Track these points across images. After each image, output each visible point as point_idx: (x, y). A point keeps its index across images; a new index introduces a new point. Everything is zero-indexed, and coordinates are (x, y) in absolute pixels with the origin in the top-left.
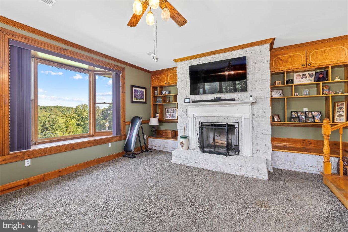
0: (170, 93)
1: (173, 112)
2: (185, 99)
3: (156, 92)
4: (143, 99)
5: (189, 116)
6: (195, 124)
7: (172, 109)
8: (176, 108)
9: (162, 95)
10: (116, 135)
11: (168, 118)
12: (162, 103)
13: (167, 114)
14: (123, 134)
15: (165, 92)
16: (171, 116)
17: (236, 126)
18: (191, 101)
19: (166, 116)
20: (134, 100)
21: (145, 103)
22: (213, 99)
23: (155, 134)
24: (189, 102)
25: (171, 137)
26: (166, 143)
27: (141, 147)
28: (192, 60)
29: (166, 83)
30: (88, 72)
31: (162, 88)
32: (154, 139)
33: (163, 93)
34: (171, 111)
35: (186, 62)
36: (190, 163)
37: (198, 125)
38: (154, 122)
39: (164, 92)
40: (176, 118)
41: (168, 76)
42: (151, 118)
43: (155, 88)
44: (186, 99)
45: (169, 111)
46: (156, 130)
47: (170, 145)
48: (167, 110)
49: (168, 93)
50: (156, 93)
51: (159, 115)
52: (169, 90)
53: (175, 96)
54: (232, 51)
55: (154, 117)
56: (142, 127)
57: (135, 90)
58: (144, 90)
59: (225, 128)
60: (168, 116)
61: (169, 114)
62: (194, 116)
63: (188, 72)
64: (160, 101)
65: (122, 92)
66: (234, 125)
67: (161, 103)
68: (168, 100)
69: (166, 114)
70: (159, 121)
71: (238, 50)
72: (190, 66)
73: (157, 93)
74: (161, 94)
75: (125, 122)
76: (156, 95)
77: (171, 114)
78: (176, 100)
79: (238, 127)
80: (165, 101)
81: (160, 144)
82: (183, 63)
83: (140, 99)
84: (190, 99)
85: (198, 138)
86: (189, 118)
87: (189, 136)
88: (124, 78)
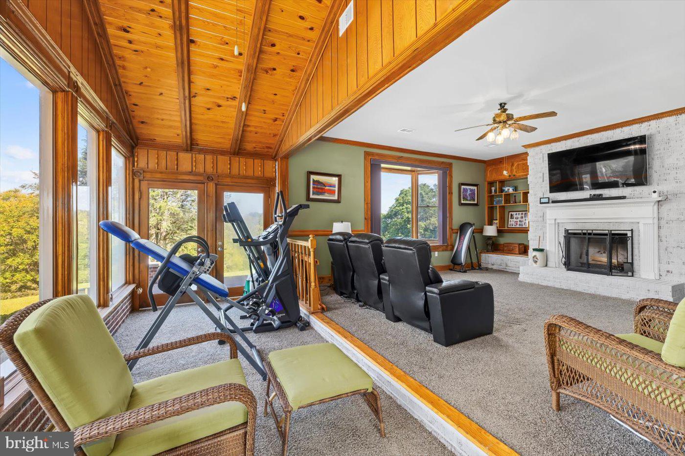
0: (516, 189)
1: (522, 217)
2: (540, 198)
3: (493, 189)
4: (474, 200)
5: (548, 222)
6: (557, 234)
7: (520, 213)
8: (526, 211)
9: (503, 194)
10: (443, 243)
11: (513, 226)
12: (503, 205)
13: (512, 220)
14: (449, 244)
15: (508, 188)
16: (518, 223)
17: (629, 234)
18: (550, 202)
19: (509, 223)
20: (462, 202)
21: (476, 205)
22: (589, 197)
23: (492, 247)
24: (548, 203)
25: (517, 252)
26: (509, 261)
27: (472, 262)
28: (553, 144)
29: (510, 176)
30: (410, 173)
31: (503, 183)
32: (489, 255)
33: (504, 190)
34: (517, 216)
35: (543, 147)
36: (547, 282)
37: (562, 234)
38: (490, 231)
39: (506, 189)
40: (527, 226)
41: (513, 165)
42: (485, 225)
43: (491, 184)
44: (543, 198)
45: (515, 216)
46: (493, 242)
47: (515, 263)
48: (512, 215)
49: (513, 190)
50: (493, 191)
51: (498, 221)
52: (516, 185)
53: (526, 194)
54: (622, 127)
55: (490, 224)
56: (474, 236)
57: (464, 189)
58: (475, 188)
59: (605, 237)
60: (512, 223)
61: (515, 220)
62: (555, 222)
63: (545, 160)
64: (500, 202)
65: (449, 193)
66: (626, 234)
67: (501, 205)
68: (512, 199)
69: (510, 220)
70: (498, 230)
71: (634, 126)
72: (549, 154)
73: (495, 190)
74: (502, 191)
75: (452, 230)
76: (493, 193)
77: (518, 220)
78: (526, 200)
79: (632, 237)
80: (507, 200)
81: (499, 262)
82: (537, 149)
83: (470, 201)
84: (549, 198)
85: (563, 252)
86: (548, 225)
87: (548, 249)
88: (451, 176)
